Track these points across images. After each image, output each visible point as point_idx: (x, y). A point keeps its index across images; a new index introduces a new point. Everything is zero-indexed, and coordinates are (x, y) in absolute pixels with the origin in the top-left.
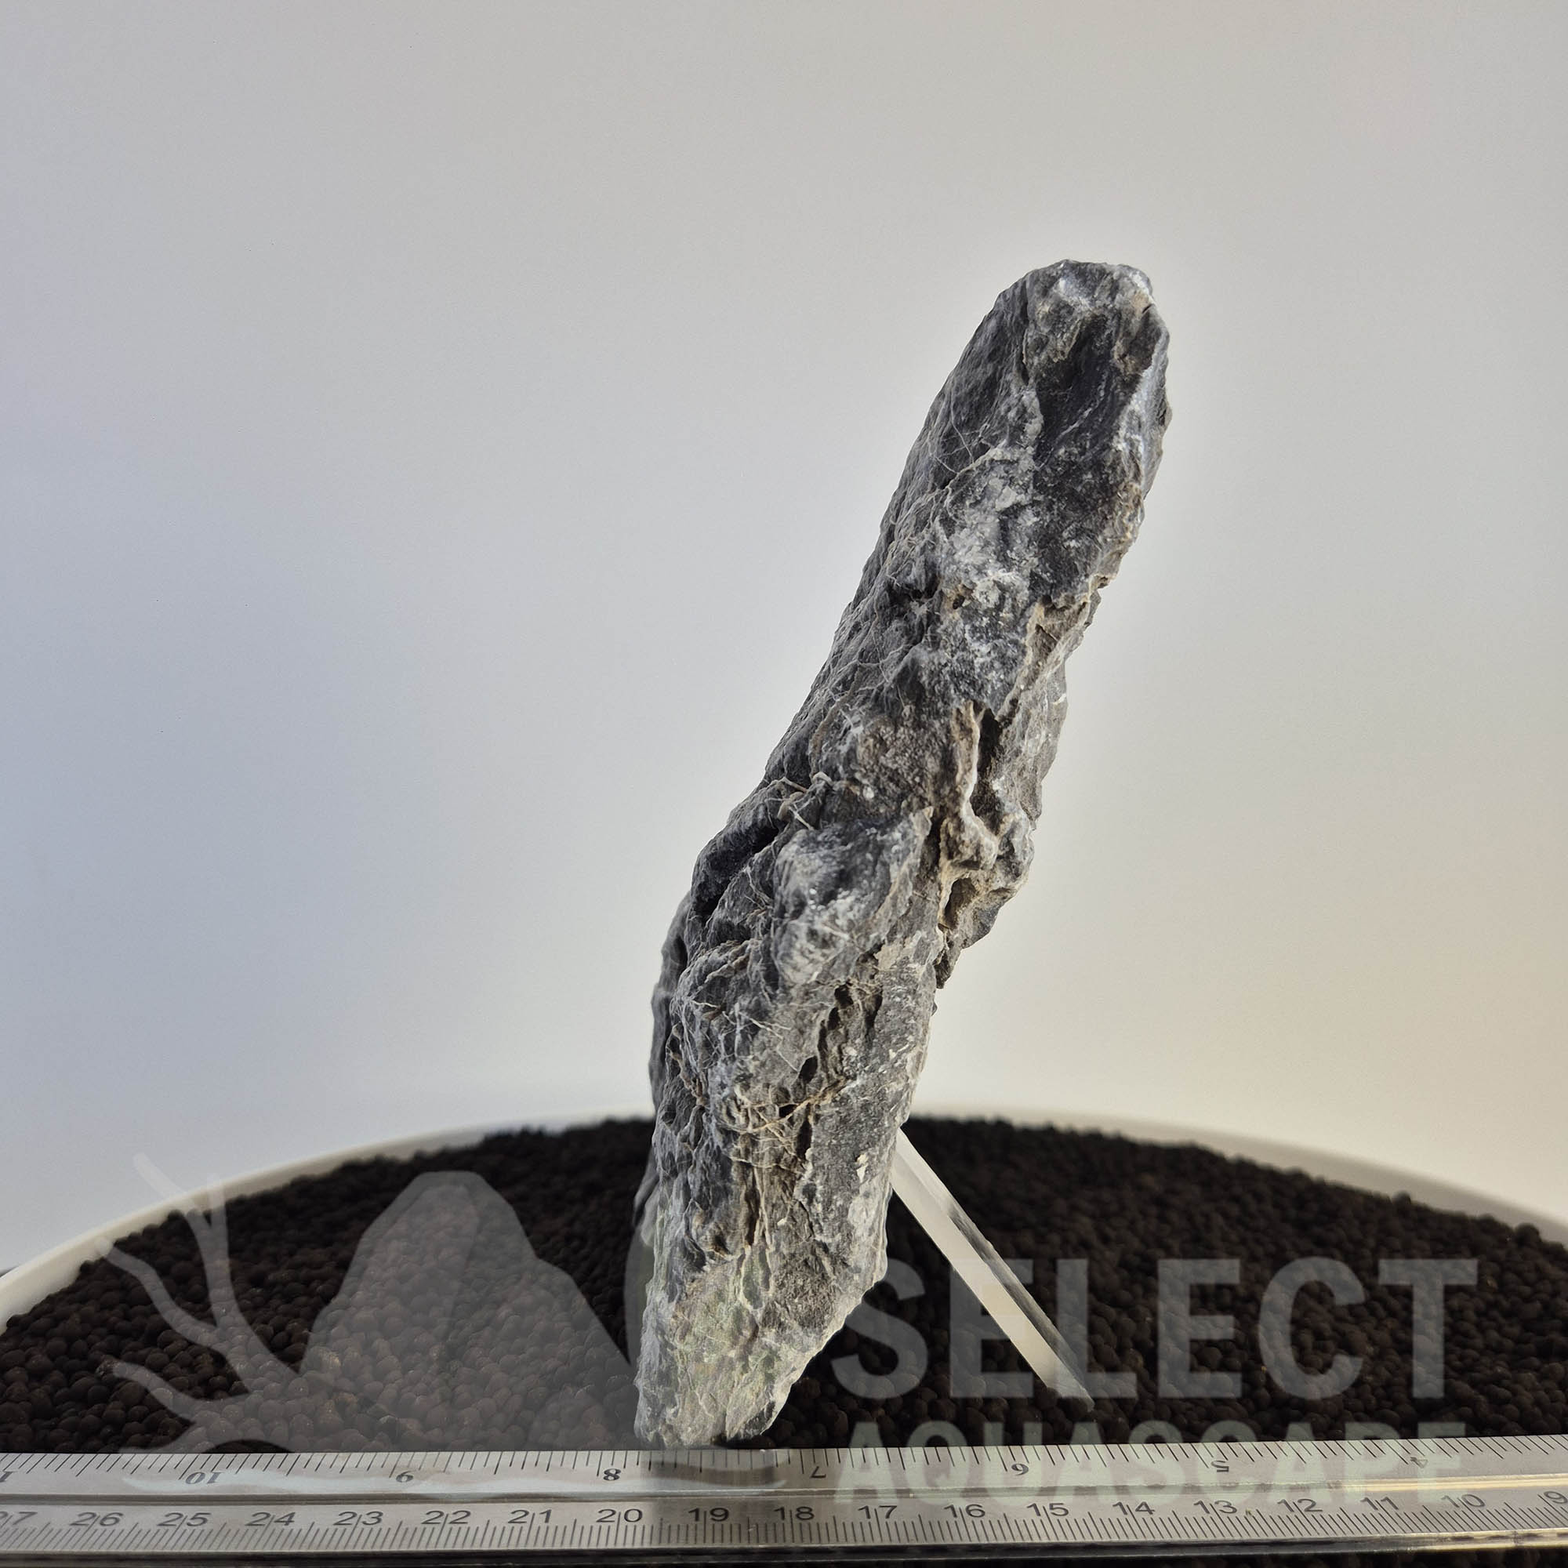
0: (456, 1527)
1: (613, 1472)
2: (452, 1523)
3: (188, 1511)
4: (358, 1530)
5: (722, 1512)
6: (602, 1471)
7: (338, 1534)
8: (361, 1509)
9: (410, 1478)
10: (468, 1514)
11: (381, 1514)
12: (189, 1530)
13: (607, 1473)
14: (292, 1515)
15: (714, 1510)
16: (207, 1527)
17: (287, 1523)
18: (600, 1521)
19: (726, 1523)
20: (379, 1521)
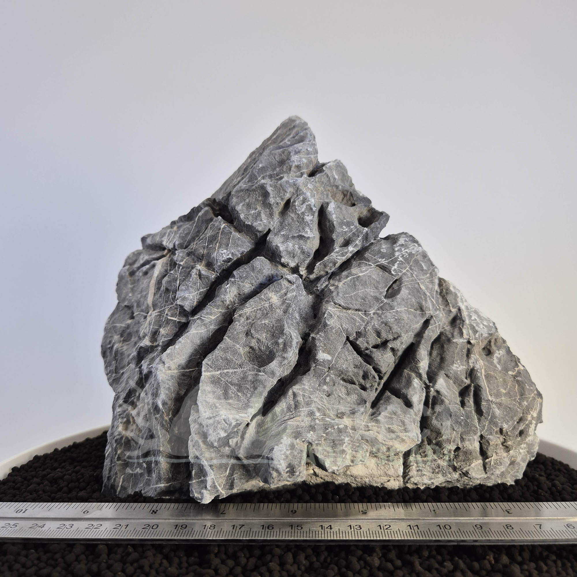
0: (95, 530)
1: (155, 511)
2: (95, 528)
3: (12, 522)
4: (63, 530)
5: (185, 526)
6: (152, 510)
7: (57, 532)
8: (67, 523)
9: (88, 512)
10: (101, 525)
11: (73, 525)
12: (11, 529)
13: (153, 511)
14: (44, 525)
15: (182, 525)
16: (17, 528)
17: (42, 528)
18: (143, 528)
19: (184, 530)
20: (72, 527)
